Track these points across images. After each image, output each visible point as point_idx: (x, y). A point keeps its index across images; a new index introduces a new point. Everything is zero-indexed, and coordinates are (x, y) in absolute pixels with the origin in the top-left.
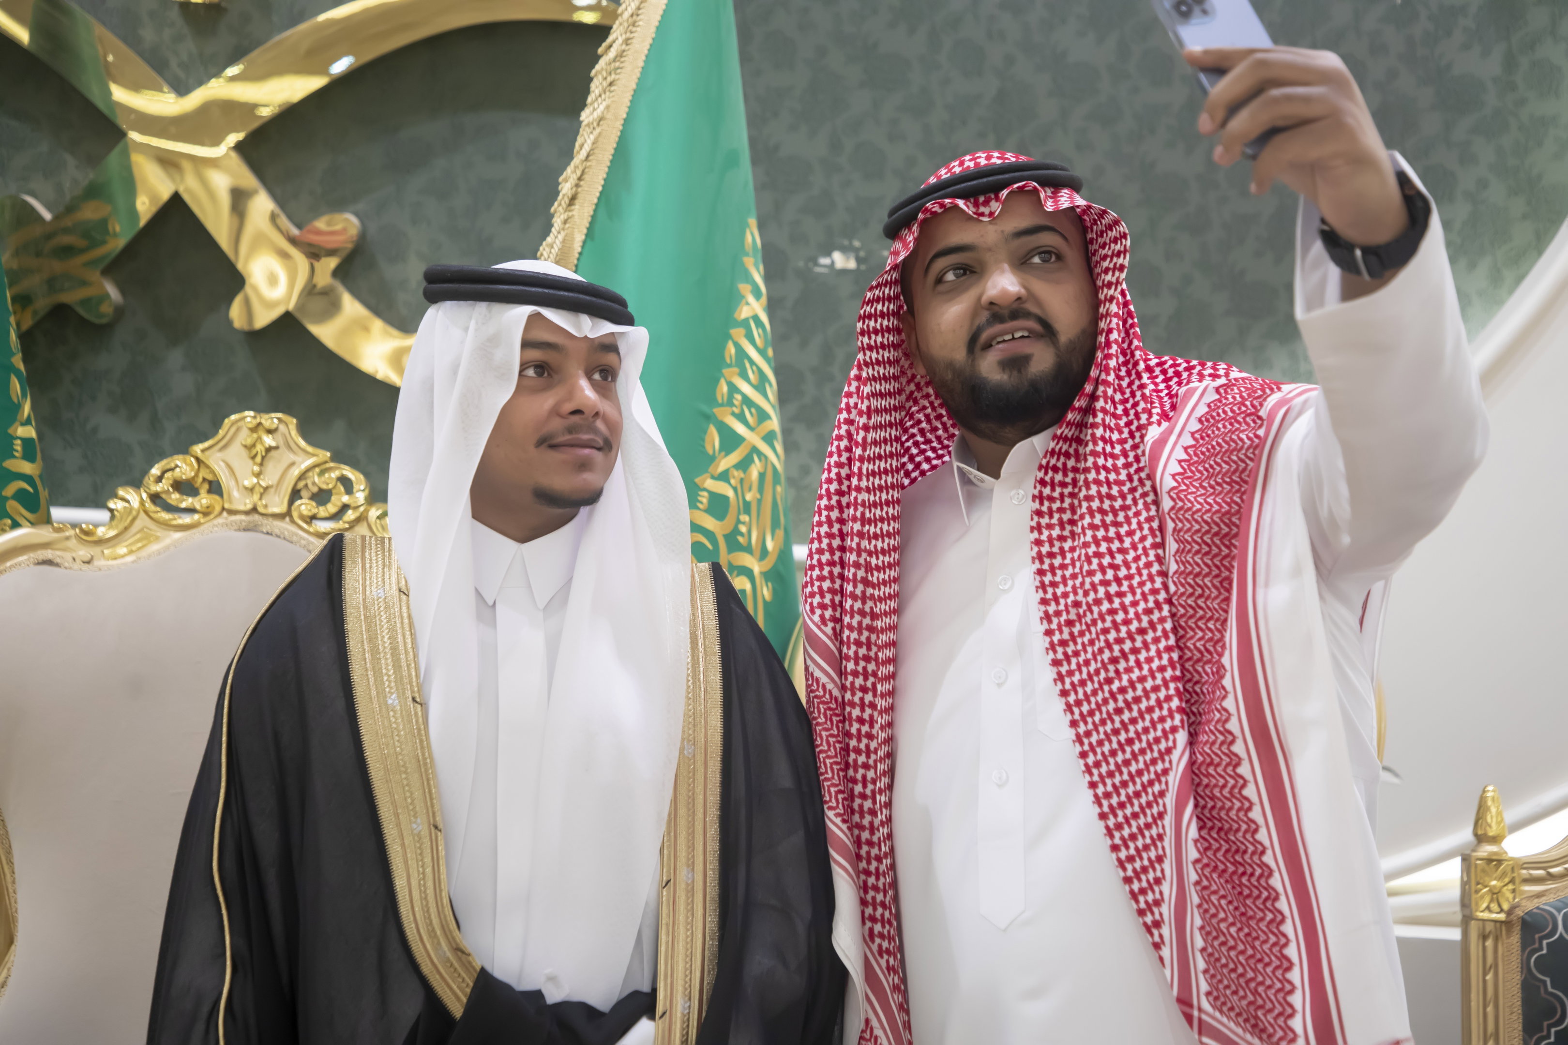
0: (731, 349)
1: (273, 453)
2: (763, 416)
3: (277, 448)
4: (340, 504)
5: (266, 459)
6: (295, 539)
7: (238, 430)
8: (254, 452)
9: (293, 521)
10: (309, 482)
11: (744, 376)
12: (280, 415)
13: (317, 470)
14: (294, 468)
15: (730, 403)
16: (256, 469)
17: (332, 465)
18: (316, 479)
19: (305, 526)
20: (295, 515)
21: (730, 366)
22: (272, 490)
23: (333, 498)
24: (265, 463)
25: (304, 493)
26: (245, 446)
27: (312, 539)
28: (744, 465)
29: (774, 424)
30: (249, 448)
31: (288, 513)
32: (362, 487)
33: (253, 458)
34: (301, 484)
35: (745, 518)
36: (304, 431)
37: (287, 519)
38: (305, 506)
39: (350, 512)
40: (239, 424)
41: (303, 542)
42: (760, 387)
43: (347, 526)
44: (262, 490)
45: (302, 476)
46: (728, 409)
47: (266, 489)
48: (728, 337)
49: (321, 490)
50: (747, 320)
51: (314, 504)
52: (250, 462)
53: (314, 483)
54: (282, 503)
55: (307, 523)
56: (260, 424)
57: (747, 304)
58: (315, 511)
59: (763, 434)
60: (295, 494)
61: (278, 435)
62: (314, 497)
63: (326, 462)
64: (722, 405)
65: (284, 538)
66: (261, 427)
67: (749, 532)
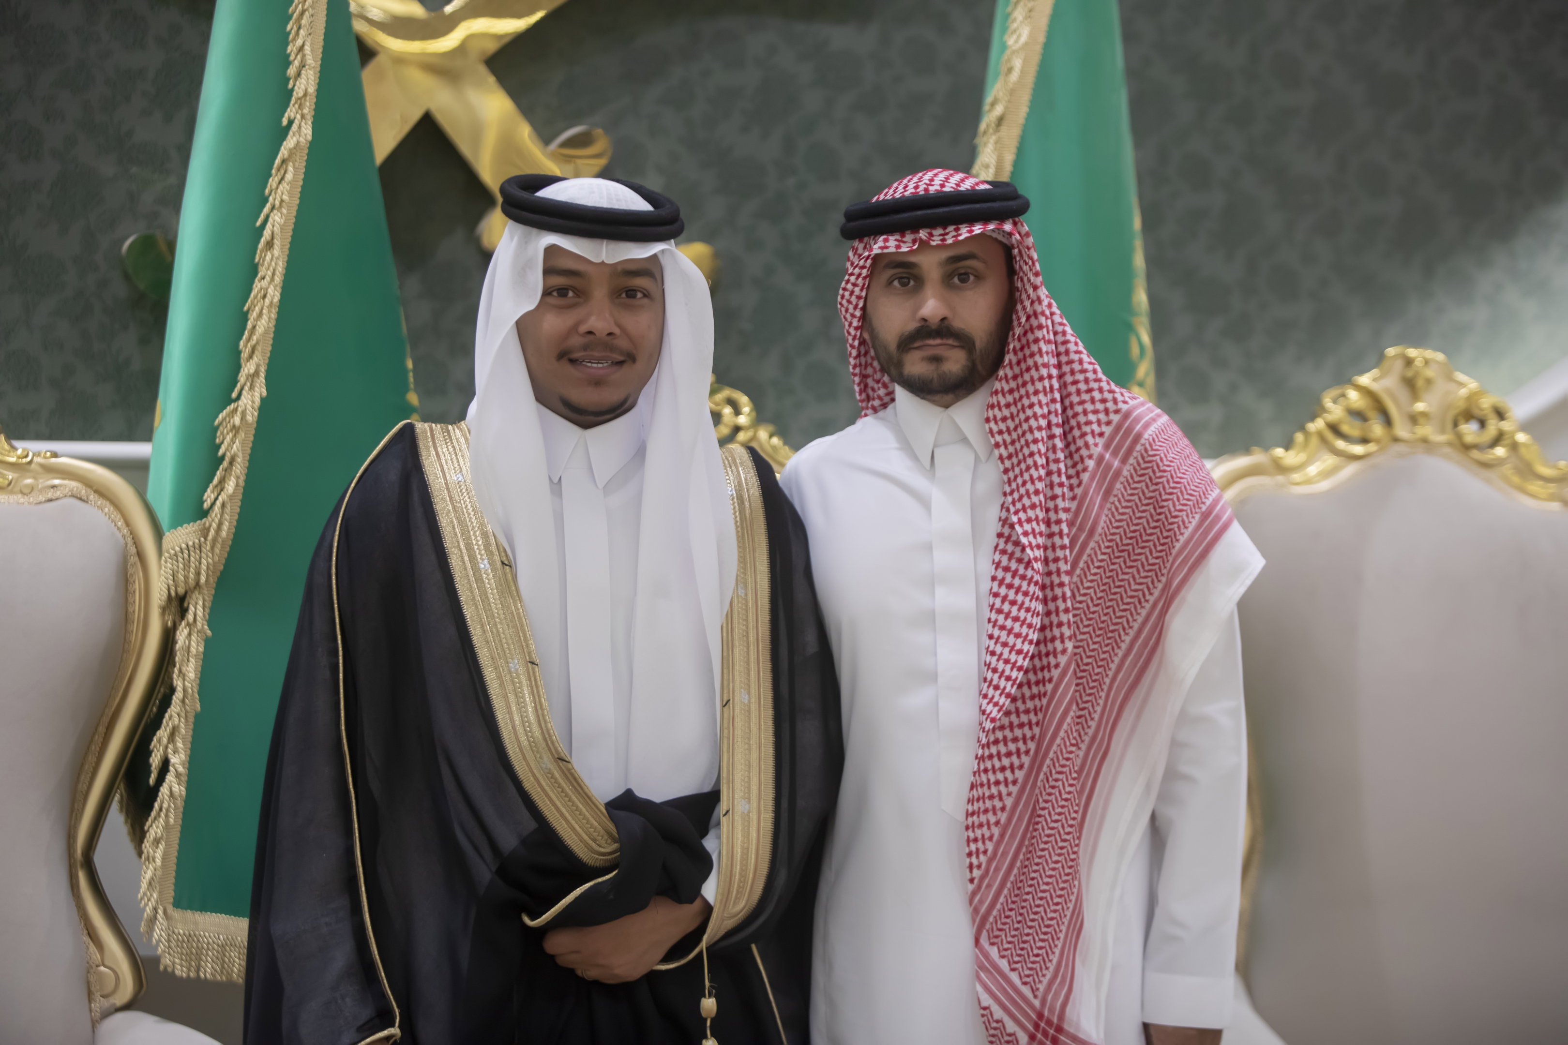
4: (731, 426)
23: (725, 419)
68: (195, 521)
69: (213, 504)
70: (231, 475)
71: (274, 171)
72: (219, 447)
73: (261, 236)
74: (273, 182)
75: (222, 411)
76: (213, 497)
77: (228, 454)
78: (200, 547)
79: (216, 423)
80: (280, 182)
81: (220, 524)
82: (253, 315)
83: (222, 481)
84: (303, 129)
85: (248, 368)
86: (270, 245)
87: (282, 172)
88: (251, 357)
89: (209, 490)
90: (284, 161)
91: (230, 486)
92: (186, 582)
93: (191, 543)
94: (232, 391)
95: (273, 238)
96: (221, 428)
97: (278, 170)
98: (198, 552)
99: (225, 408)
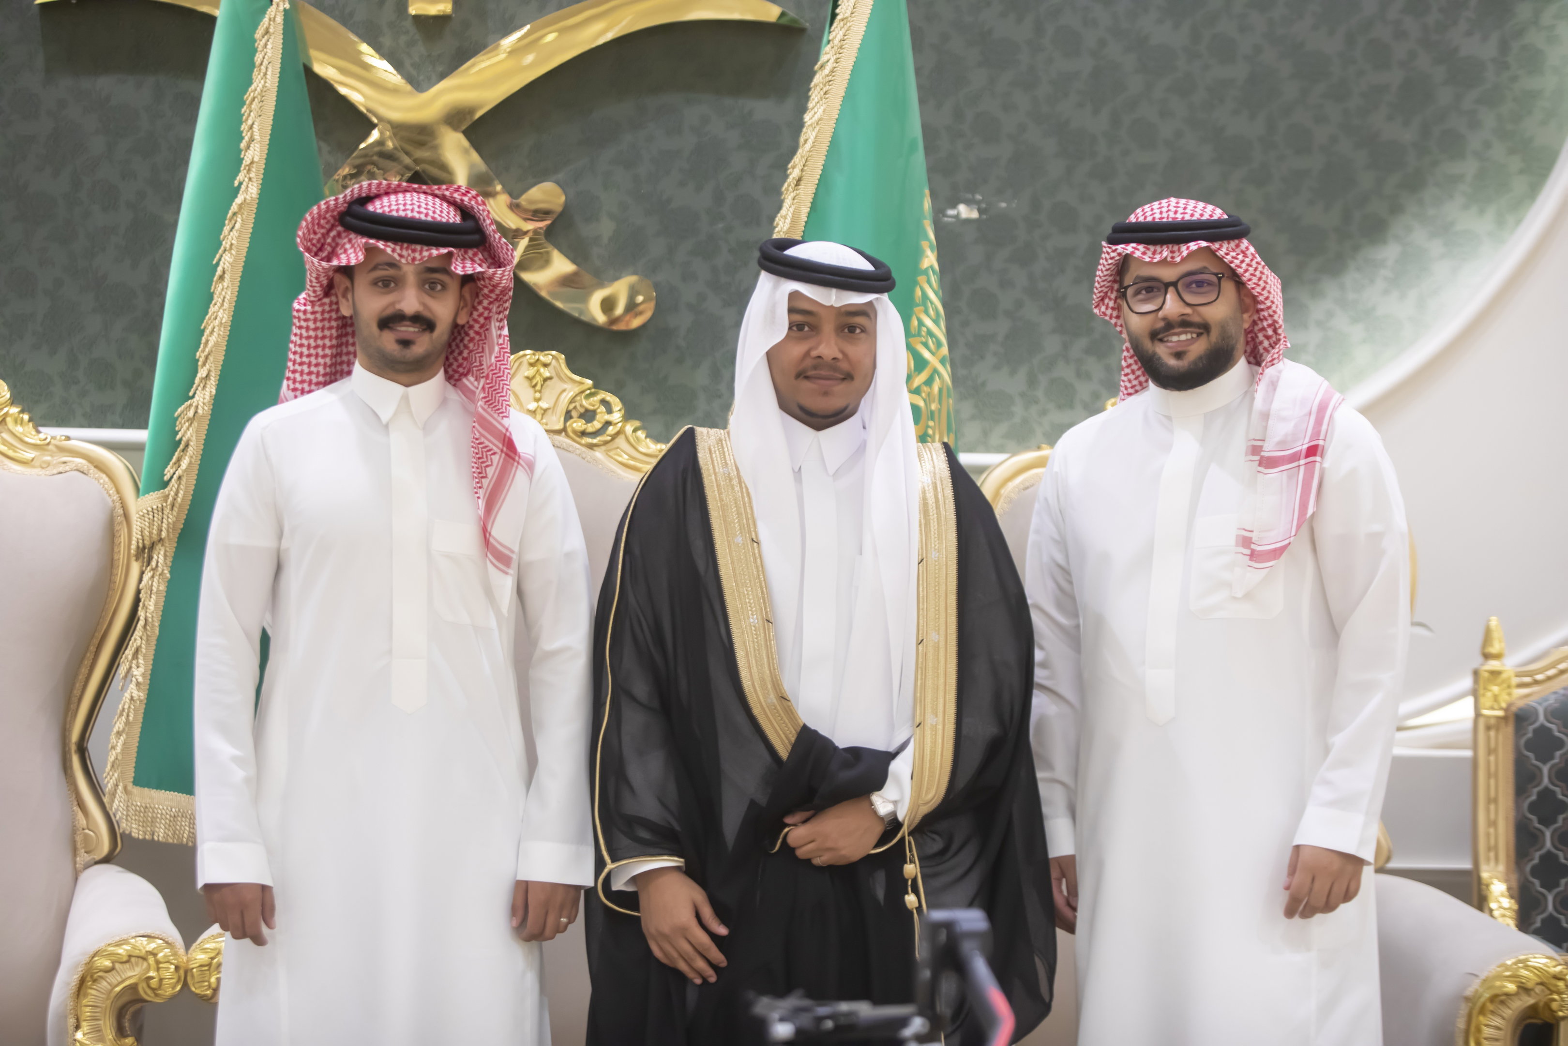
0: (919, 293)
1: (548, 382)
2: (939, 344)
3: (550, 378)
4: (603, 421)
5: (544, 387)
6: (571, 449)
7: (520, 364)
8: (534, 383)
9: (567, 435)
10: (577, 404)
11: (926, 312)
12: (554, 353)
13: (583, 395)
14: (565, 394)
15: (919, 334)
16: (538, 395)
17: (593, 390)
18: (584, 403)
19: (578, 439)
20: (569, 430)
21: (918, 305)
22: (550, 412)
23: (598, 417)
24: (543, 391)
25: (574, 414)
26: (527, 378)
27: (584, 449)
28: (929, 382)
29: (945, 350)
30: (529, 379)
31: (564, 430)
32: (619, 408)
33: (534, 386)
34: (571, 407)
35: (931, 423)
36: (571, 364)
37: (563, 434)
38: (578, 425)
39: (611, 428)
40: (521, 360)
41: (578, 452)
42: (936, 322)
43: (609, 438)
44: (542, 412)
45: (572, 401)
46: (919, 339)
47: (545, 410)
48: (915, 283)
49: (587, 411)
50: (927, 269)
51: (584, 422)
52: (531, 391)
53: (581, 406)
54: (559, 422)
55: (579, 437)
56: (538, 360)
57: (927, 257)
58: (584, 427)
59: (940, 357)
60: (568, 416)
61: (551, 367)
62: (581, 416)
63: (589, 389)
64: (914, 336)
65: (564, 449)
66: (539, 362)
67: (934, 433)
68: (159, 490)
69: (172, 477)
70: (186, 455)
71: (227, 222)
72: (177, 433)
73: (216, 271)
74: (226, 229)
75: (180, 406)
76: (172, 471)
77: (184, 439)
78: (163, 510)
79: (176, 414)
80: (231, 230)
81: (177, 494)
82: (207, 332)
83: (179, 460)
84: (249, 189)
85: (202, 373)
86: (222, 278)
87: (233, 222)
88: (204, 364)
89: (169, 467)
90: (235, 214)
91: (184, 464)
92: (150, 537)
93: (155, 507)
94: (190, 391)
95: (224, 272)
96: (180, 419)
97: (230, 220)
98: (160, 514)
99: (183, 404)
